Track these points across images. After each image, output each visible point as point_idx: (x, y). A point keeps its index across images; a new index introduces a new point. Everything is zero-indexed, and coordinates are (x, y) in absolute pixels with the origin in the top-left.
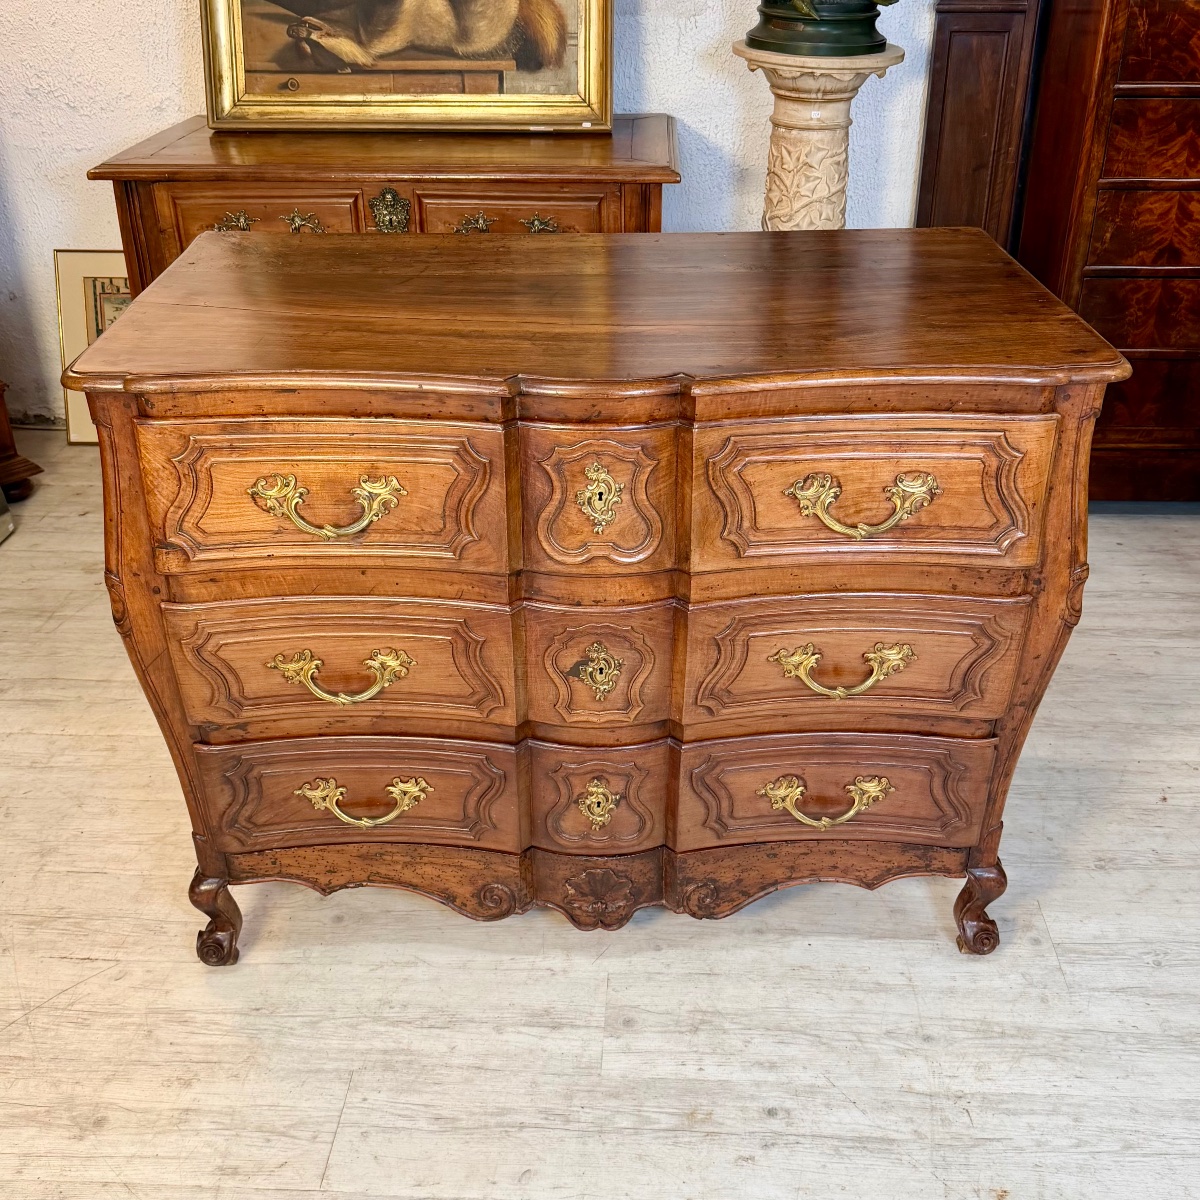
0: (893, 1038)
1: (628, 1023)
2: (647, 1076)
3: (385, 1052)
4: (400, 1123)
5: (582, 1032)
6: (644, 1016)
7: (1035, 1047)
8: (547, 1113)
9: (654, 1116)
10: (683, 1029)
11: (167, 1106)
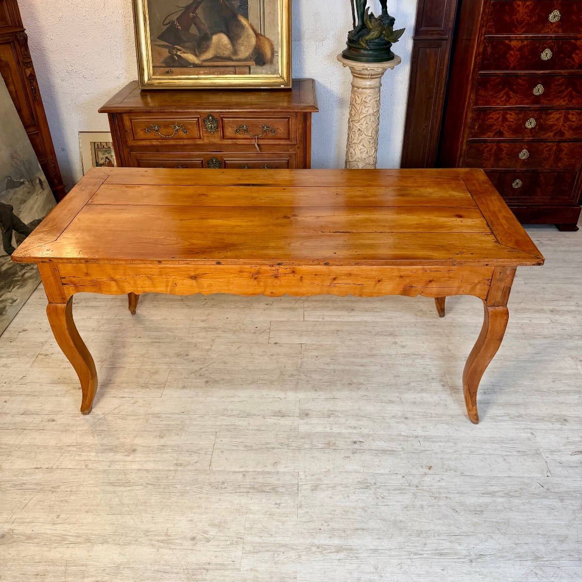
0: (395, 418)
1: (307, 415)
2: (314, 432)
3: (227, 425)
4: (234, 448)
5: (292, 418)
6: (312, 412)
7: (442, 421)
8: (281, 444)
9: (316, 444)
10: (325, 416)
11: (156, 445)
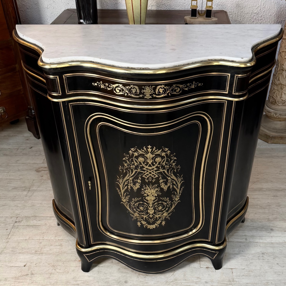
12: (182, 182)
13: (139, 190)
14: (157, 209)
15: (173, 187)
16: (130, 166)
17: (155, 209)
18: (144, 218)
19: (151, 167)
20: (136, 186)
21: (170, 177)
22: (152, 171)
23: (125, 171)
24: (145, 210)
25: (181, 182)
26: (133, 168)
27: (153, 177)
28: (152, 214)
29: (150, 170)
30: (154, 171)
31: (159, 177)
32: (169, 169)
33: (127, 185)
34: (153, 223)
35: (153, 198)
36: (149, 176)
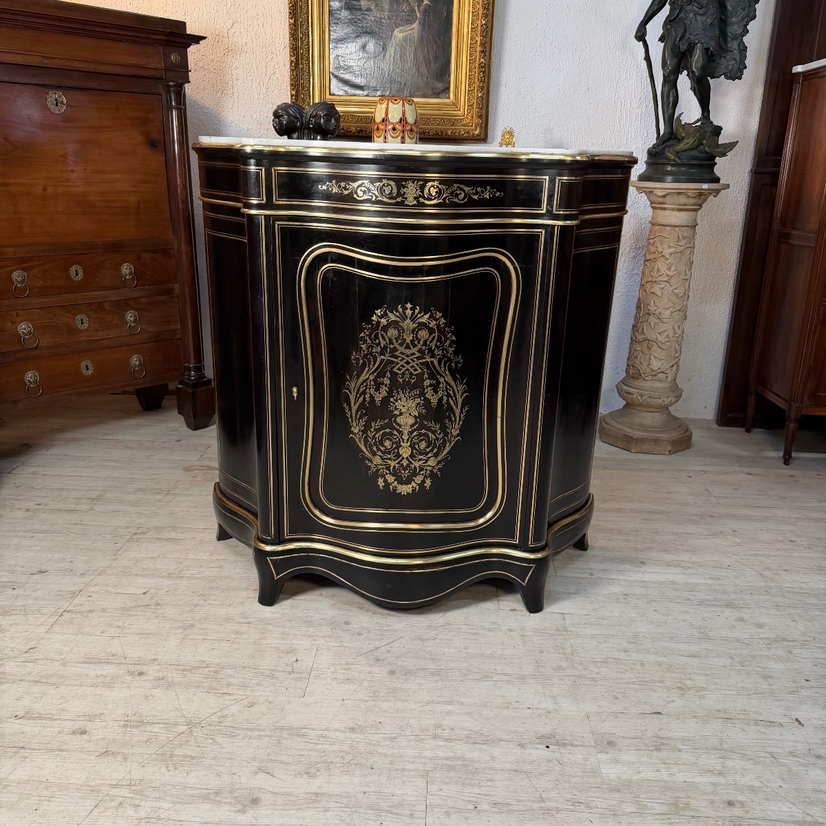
0: (796, 756)
1: (611, 744)
2: (635, 778)
6: (620, 739)
8: (572, 801)
11: (303, 791)
12: (464, 395)
13: (386, 401)
14: (417, 447)
15: (448, 400)
16: (372, 349)
17: (412, 446)
18: (391, 468)
19: (410, 349)
20: (380, 393)
21: (444, 377)
22: (412, 359)
23: (361, 361)
24: (395, 449)
25: (462, 395)
26: (376, 352)
27: (413, 372)
28: (407, 458)
29: (408, 356)
30: (415, 360)
31: (423, 373)
32: (443, 358)
33: (364, 393)
34: (408, 482)
35: (411, 421)
36: (406, 370)
